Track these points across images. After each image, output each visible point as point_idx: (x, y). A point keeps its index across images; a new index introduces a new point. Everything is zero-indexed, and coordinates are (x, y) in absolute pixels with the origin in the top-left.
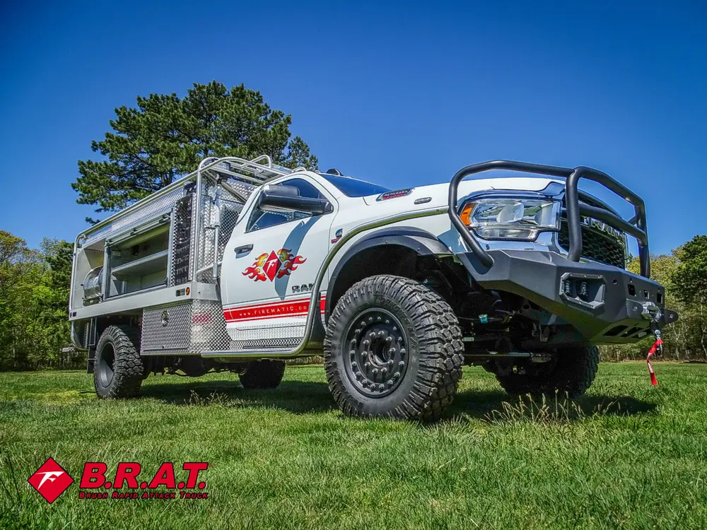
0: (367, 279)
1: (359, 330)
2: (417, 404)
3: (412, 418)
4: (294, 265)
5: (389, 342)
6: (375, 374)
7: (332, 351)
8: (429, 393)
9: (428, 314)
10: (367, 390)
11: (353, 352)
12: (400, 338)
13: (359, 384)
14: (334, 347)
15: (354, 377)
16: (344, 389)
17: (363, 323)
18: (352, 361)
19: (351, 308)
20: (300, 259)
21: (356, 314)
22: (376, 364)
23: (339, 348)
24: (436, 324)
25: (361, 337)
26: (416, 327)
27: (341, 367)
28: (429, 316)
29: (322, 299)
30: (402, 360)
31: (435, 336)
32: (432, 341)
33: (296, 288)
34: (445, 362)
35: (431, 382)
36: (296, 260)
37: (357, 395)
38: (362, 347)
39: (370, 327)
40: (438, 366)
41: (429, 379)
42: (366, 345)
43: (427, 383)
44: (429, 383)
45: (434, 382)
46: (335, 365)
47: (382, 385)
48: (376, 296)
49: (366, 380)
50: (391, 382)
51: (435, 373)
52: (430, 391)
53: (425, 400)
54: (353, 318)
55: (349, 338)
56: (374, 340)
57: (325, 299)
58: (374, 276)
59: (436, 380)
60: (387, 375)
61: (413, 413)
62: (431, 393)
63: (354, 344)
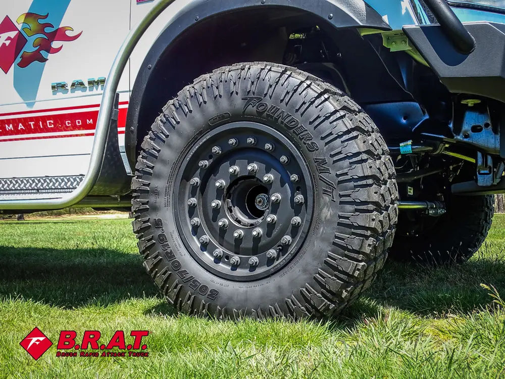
0: (227, 68)
1: (206, 163)
2: (329, 291)
3: (317, 315)
4: (55, 44)
5: (270, 183)
6: (239, 240)
7: (152, 199)
8: (354, 272)
9: (355, 134)
10: (223, 267)
11: (194, 200)
12: (294, 177)
13: (207, 258)
14: (155, 192)
15: (196, 244)
16: (177, 266)
17: (216, 149)
18: (191, 216)
19: (192, 122)
20: (69, 33)
21: (201, 133)
22: (239, 222)
23: (167, 194)
24: (368, 152)
25: (209, 174)
26: (332, 156)
27: (170, 228)
28: (356, 137)
29: (120, 107)
30: (296, 215)
31: (368, 173)
32: (364, 182)
33: (59, 87)
34: (381, 219)
35: (358, 252)
36: (60, 34)
37: (205, 277)
38: (211, 192)
39: (230, 155)
40: (373, 225)
41: (356, 248)
42: (220, 190)
43: (353, 255)
44: (355, 255)
45: (364, 254)
46: (158, 224)
47: (254, 259)
48: (247, 100)
49: (220, 251)
50: (272, 252)
51: (367, 237)
52: (356, 269)
53: (346, 284)
54: (195, 140)
55: (187, 177)
56: (235, 180)
57: (126, 106)
58: (241, 64)
59: (367, 250)
60: (263, 242)
61: (321, 307)
62: (357, 272)
63: (194, 187)
